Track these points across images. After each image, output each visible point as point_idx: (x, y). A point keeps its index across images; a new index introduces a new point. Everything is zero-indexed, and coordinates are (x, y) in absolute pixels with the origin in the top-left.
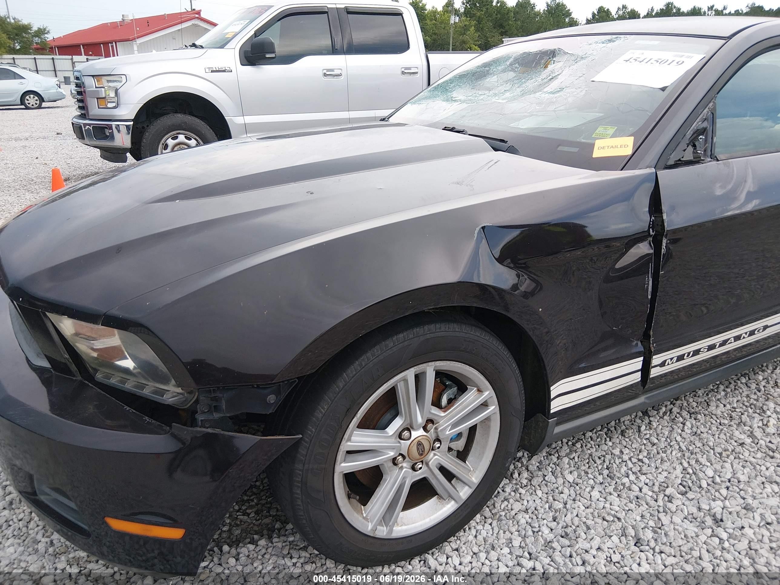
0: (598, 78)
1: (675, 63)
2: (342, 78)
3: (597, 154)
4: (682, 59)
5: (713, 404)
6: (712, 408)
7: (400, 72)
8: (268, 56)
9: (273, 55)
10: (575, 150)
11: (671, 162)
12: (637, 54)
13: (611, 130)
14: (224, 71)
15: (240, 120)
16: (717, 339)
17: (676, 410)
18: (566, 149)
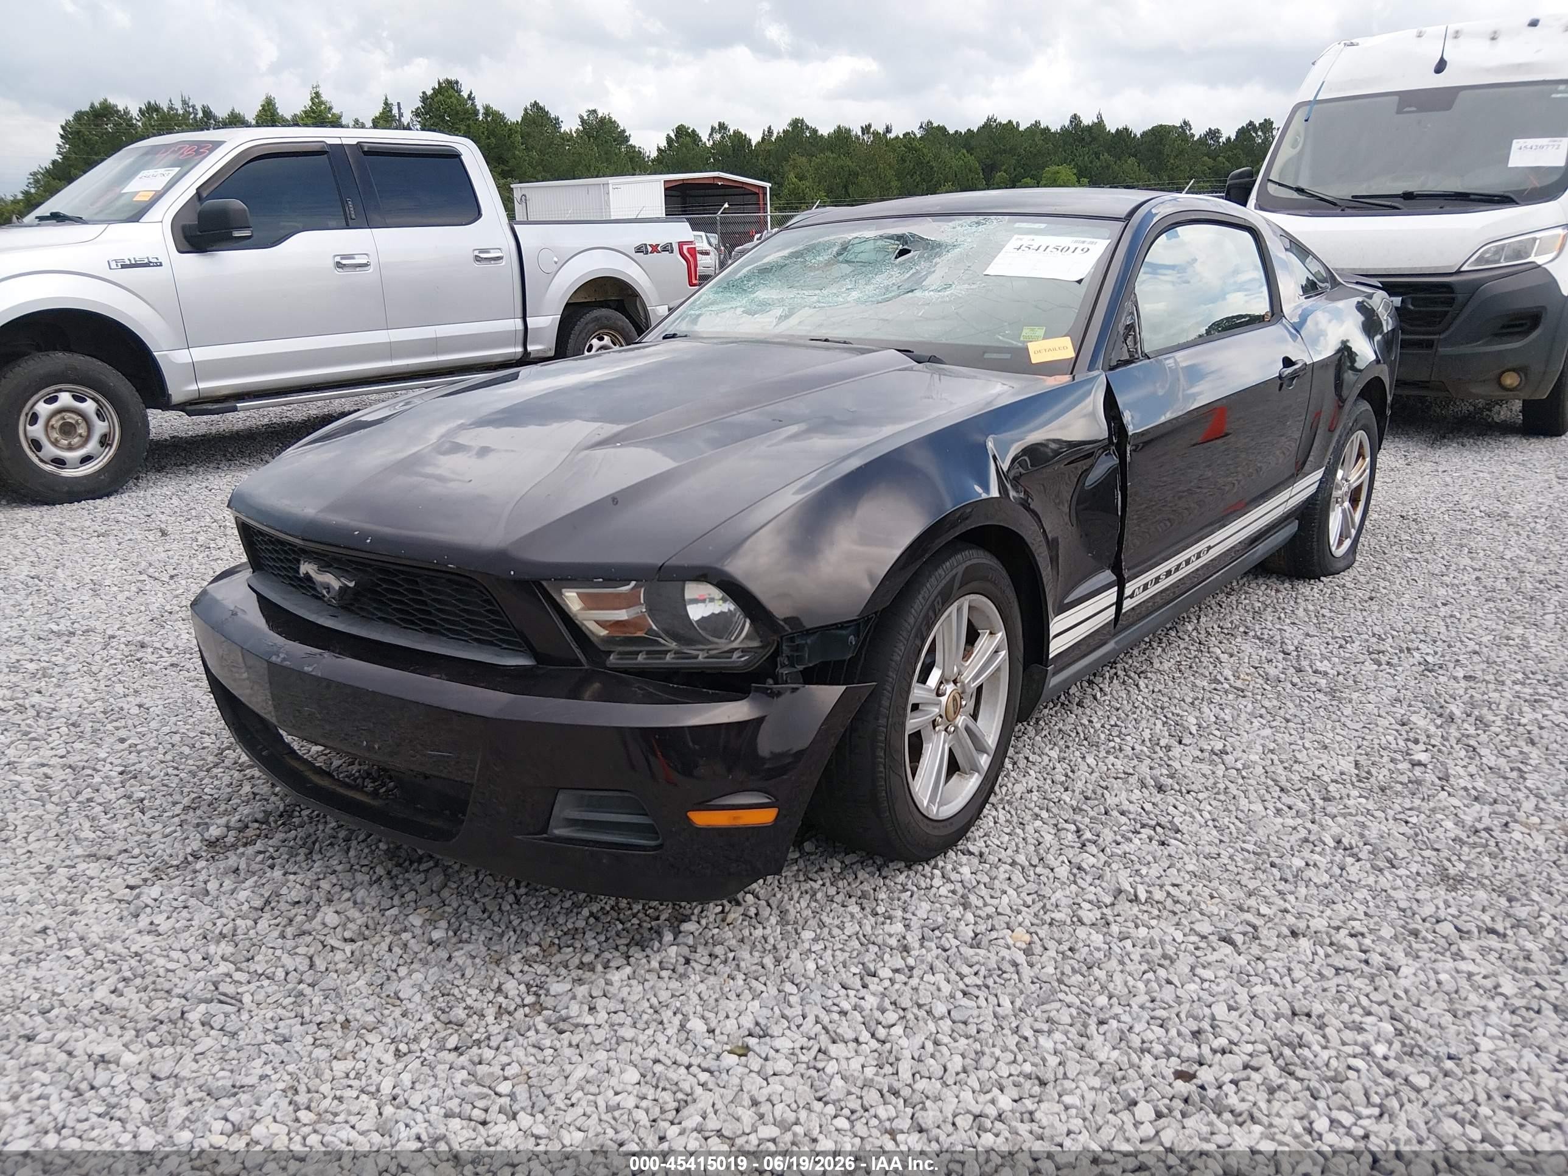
0: (991, 271)
1: (1079, 251)
2: (371, 269)
3: (1035, 359)
4: (1086, 246)
5: (1156, 661)
6: (1157, 665)
7: (472, 258)
8: (236, 234)
9: (246, 233)
10: (1008, 356)
11: (1114, 363)
12: (1026, 240)
13: (1041, 332)
14: (147, 265)
15: (182, 356)
16: (1171, 564)
17: (1121, 673)
18: (995, 356)
